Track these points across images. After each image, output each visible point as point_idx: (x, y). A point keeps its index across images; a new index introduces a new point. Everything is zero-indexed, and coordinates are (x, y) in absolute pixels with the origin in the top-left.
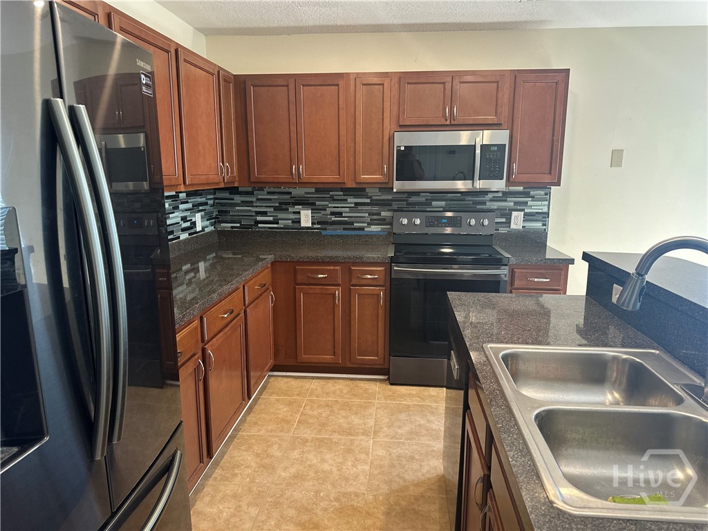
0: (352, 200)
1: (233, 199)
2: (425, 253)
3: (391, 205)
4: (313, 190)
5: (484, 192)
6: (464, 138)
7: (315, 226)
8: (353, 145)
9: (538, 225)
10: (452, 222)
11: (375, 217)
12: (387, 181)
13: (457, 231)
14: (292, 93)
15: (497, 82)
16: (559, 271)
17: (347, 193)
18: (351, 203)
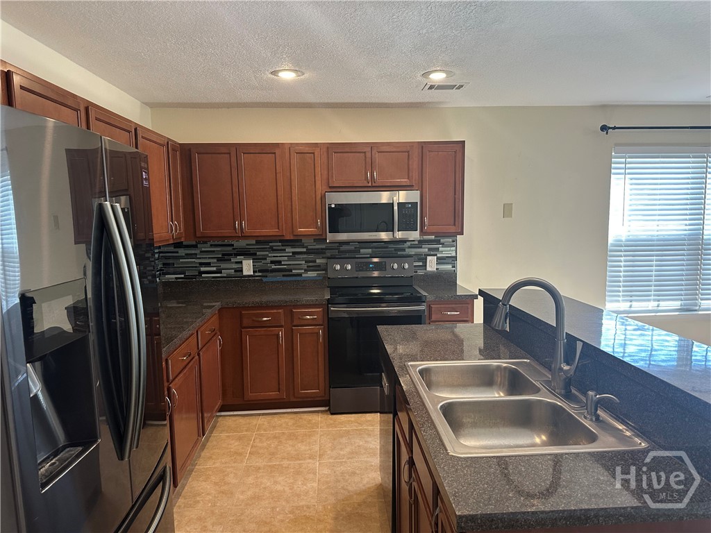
0: (289, 250)
1: (178, 252)
2: (356, 295)
3: (325, 253)
4: (254, 242)
5: (403, 241)
6: (384, 197)
7: (256, 274)
8: (290, 203)
9: (449, 267)
10: (378, 267)
11: (311, 264)
12: (321, 233)
13: (383, 274)
14: (233, 159)
15: (408, 152)
16: (467, 305)
17: (284, 244)
18: (290, 252)
